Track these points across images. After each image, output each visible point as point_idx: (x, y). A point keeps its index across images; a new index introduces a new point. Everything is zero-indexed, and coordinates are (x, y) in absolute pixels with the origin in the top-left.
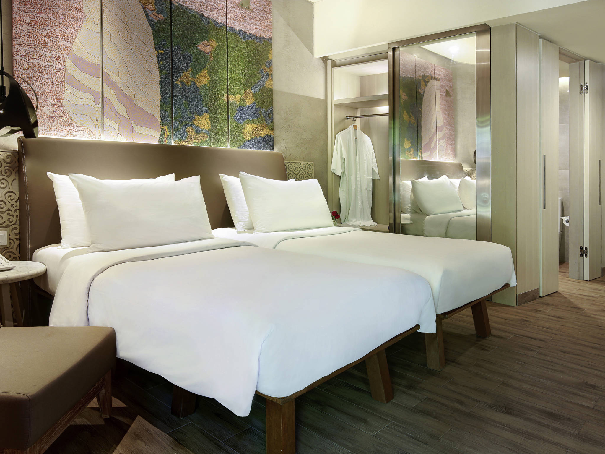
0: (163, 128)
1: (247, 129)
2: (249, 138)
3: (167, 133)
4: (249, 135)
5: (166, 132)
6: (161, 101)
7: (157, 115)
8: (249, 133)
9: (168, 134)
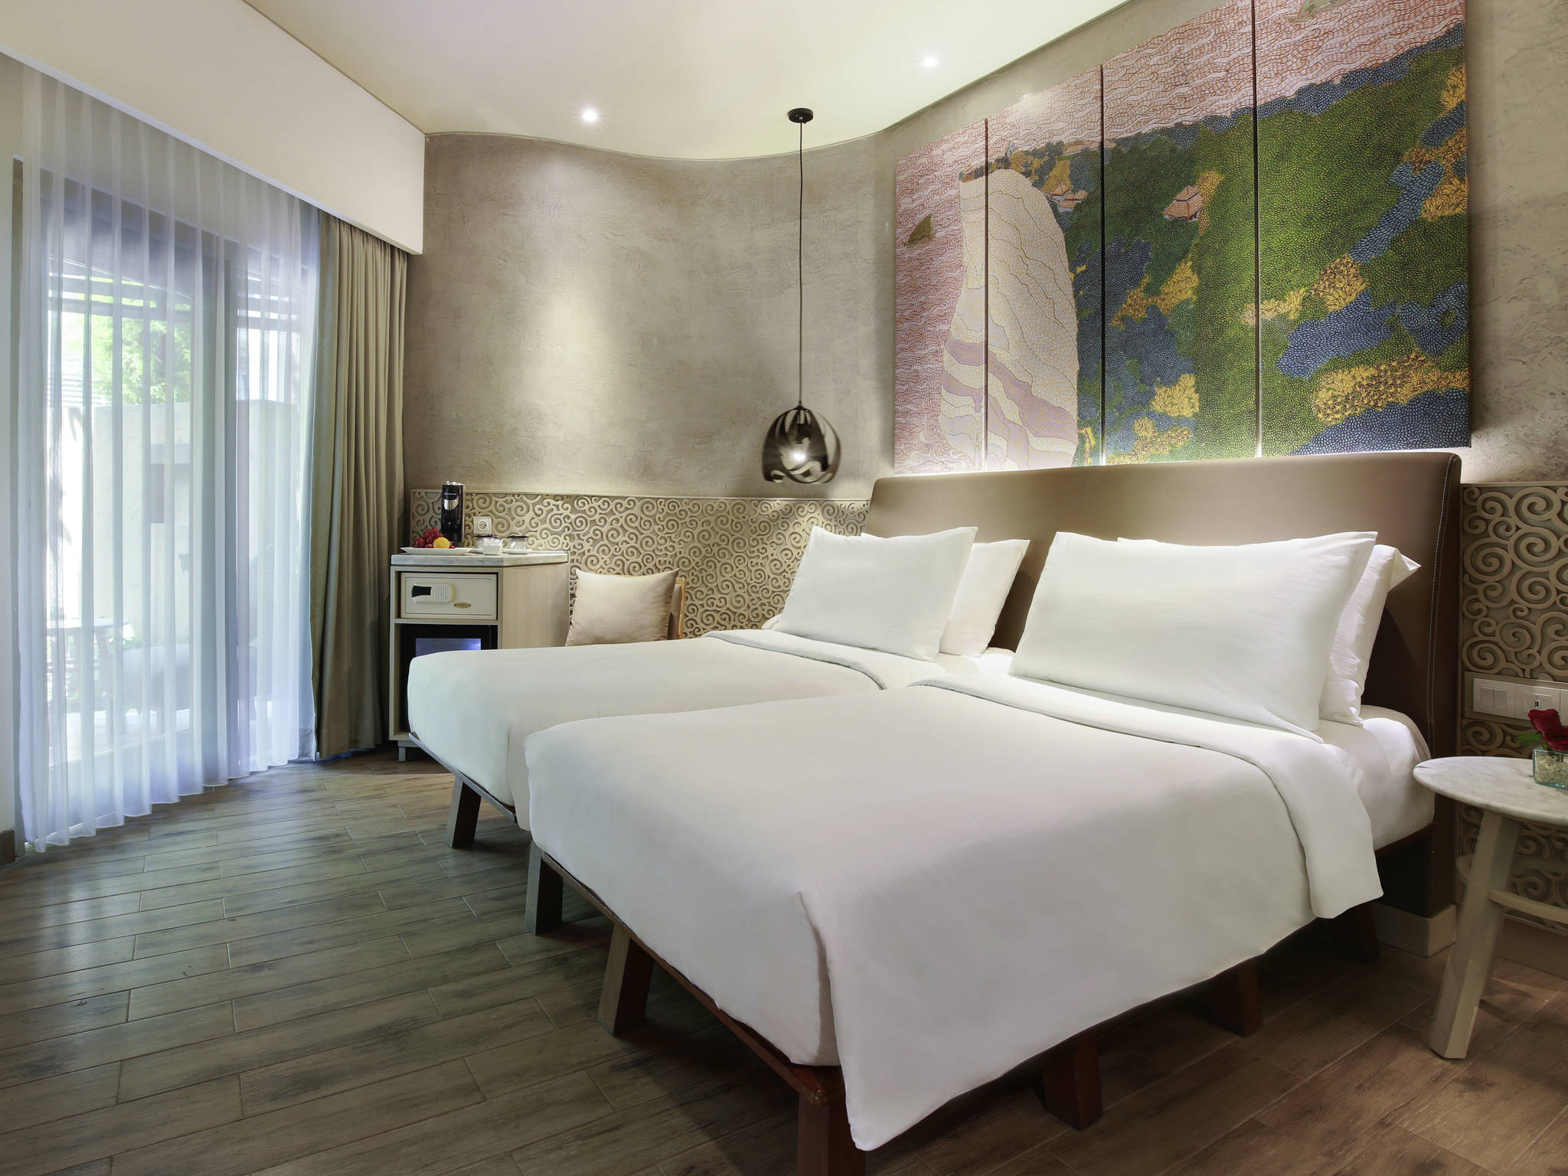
0: (1083, 431)
1: (1328, 389)
2: (1337, 416)
3: (1090, 442)
4: (1338, 408)
5: (1087, 440)
6: (1080, 375)
7: (1072, 408)
8: (1339, 400)
9: (1093, 443)
